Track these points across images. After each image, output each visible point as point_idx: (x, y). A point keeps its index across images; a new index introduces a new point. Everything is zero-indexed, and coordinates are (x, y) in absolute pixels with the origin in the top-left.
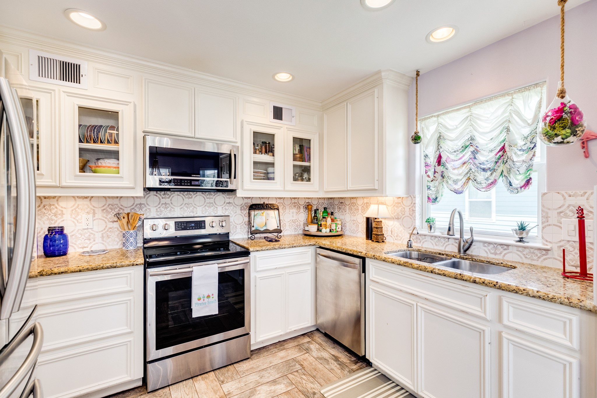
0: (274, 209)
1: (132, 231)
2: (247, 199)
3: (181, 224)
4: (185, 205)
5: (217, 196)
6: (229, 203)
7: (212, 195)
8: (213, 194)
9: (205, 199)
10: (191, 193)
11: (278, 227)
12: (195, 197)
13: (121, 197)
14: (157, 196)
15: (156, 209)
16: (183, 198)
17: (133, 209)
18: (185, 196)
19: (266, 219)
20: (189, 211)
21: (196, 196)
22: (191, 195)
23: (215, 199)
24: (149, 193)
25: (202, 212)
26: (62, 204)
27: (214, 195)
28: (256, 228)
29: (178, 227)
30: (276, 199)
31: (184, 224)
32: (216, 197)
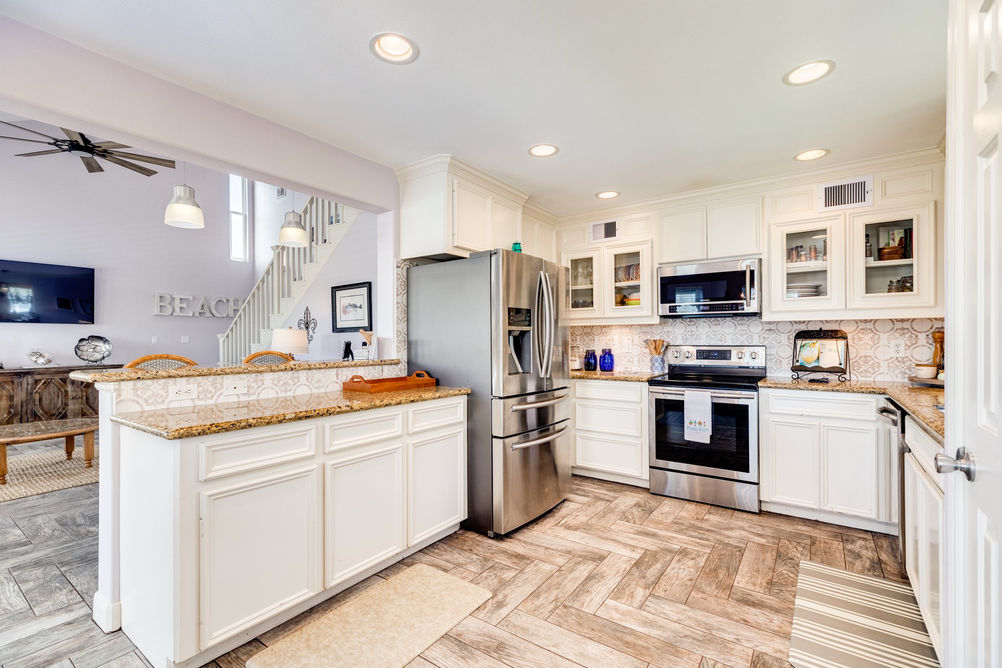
0: (838, 338)
1: (657, 357)
2: (798, 324)
3: (703, 352)
4: (712, 332)
5: (752, 322)
6: (770, 330)
7: (744, 320)
8: (747, 319)
9: (735, 325)
10: (719, 319)
11: (841, 364)
12: (723, 324)
13: (653, 325)
14: (682, 323)
15: (683, 337)
16: (709, 324)
17: (662, 336)
18: (711, 323)
19: (819, 351)
20: (716, 339)
21: (725, 322)
22: (719, 321)
23: (749, 325)
24: (676, 321)
25: (732, 341)
26: (613, 331)
27: (748, 321)
28: (801, 363)
29: (700, 356)
30: (857, 323)
31: (706, 352)
32: (750, 323)
